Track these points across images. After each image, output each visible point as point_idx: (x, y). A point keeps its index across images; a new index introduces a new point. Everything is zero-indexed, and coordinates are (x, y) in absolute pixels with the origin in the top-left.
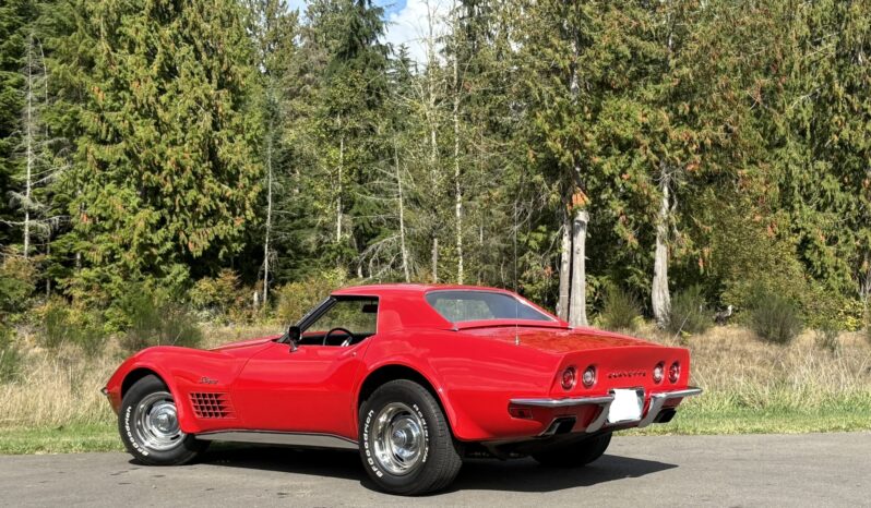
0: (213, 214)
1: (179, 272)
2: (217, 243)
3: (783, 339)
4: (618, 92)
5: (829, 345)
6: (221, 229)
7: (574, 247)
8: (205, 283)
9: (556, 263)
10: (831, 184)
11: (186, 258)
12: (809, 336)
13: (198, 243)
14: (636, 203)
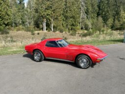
0: (7, 20)
1: (4, 25)
2: (8, 23)
3: (62, 32)
4: (48, 10)
5: (66, 33)
6: (8, 21)
7: (45, 24)
8: (7, 27)
9: (43, 25)
10: (65, 19)
11: (5, 24)
12: (64, 32)
13: (6, 23)
14: (50, 20)
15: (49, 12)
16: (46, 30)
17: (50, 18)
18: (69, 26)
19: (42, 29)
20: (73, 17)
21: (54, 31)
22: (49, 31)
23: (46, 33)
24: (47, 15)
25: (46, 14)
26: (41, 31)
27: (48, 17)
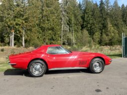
4: (18, 18)
7: (12, 37)
9: (10, 39)
10: (41, 31)
14: (20, 32)
15: (20, 21)
16: (15, 44)
17: (21, 30)
18: (47, 41)
19: (9, 44)
20: (52, 29)
21: (26, 47)
22: (19, 46)
23: (14, 49)
24: (17, 24)
25: (14, 23)
26: (7, 47)
27: (17, 27)
